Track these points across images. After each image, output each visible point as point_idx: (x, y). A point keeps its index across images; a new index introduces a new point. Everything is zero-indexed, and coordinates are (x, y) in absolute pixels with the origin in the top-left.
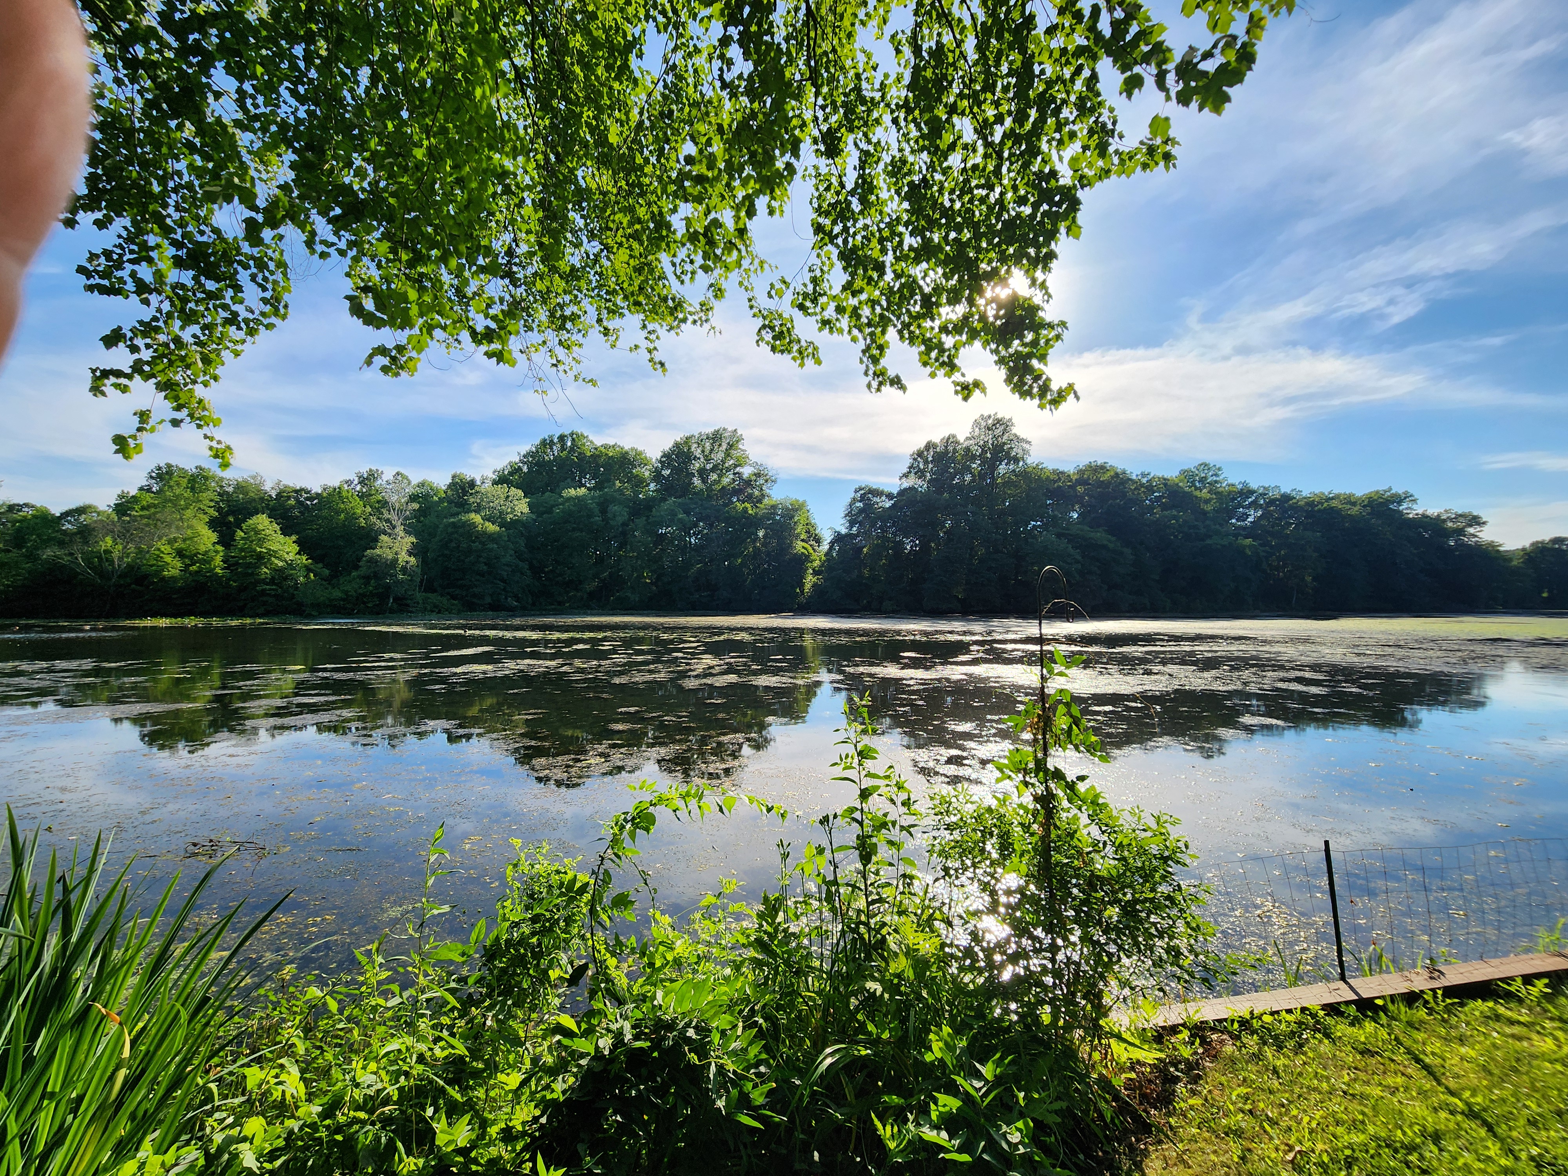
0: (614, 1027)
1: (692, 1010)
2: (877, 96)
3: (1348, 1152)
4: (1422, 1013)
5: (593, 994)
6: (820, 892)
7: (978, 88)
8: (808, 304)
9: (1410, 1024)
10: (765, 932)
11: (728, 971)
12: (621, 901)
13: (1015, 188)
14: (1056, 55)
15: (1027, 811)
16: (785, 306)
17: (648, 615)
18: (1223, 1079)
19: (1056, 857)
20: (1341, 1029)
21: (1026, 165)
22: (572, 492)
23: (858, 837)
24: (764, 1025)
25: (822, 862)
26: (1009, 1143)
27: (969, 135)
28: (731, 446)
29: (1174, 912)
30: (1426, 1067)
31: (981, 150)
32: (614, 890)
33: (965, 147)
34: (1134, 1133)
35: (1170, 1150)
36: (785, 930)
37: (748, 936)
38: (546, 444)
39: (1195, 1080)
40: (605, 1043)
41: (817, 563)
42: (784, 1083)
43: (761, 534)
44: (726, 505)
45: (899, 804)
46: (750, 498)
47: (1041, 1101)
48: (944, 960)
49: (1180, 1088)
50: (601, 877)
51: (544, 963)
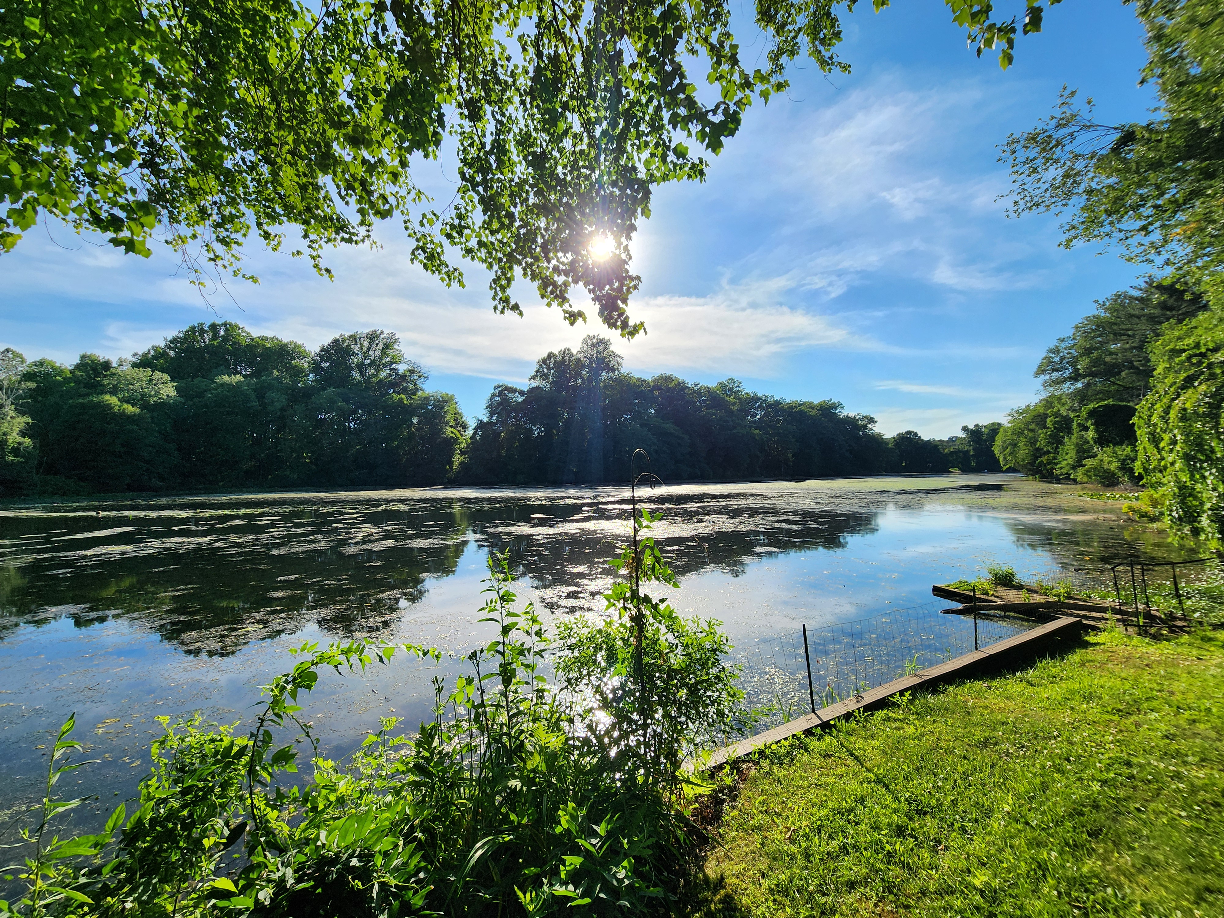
0: (274, 877)
1: (356, 841)
2: (510, 81)
3: (819, 823)
4: (853, 724)
5: (251, 851)
6: (469, 714)
7: (584, 94)
8: (455, 234)
9: (848, 733)
10: (423, 757)
11: (389, 798)
12: (283, 757)
13: (609, 173)
14: (637, 84)
15: (625, 627)
16: (436, 232)
17: (307, 491)
18: (750, 794)
19: (646, 659)
20: (813, 744)
21: (617, 159)
22: (226, 378)
23: (501, 666)
24: (423, 838)
25: (471, 691)
26: (618, 880)
27: (577, 128)
28: (387, 346)
29: (719, 686)
30: (856, 758)
31: (586, 140)
32: (274, 747)
33: (575, 136)
34: (698, 846)
35: (720, 852)
36: (440, 753)
37: (407, 764)
38: (196, 331)
39: (734, 799)
40: (265, 895)
41: (463, 445)
42: (441, 883)
43: (415, 420)
44: (383, 396)
45: (533, 634)
46: (405, 390)
47: (640, 841)
48: (568, 749)
49: (726, 807)
50: (261, 737)
51: (196, 832)
